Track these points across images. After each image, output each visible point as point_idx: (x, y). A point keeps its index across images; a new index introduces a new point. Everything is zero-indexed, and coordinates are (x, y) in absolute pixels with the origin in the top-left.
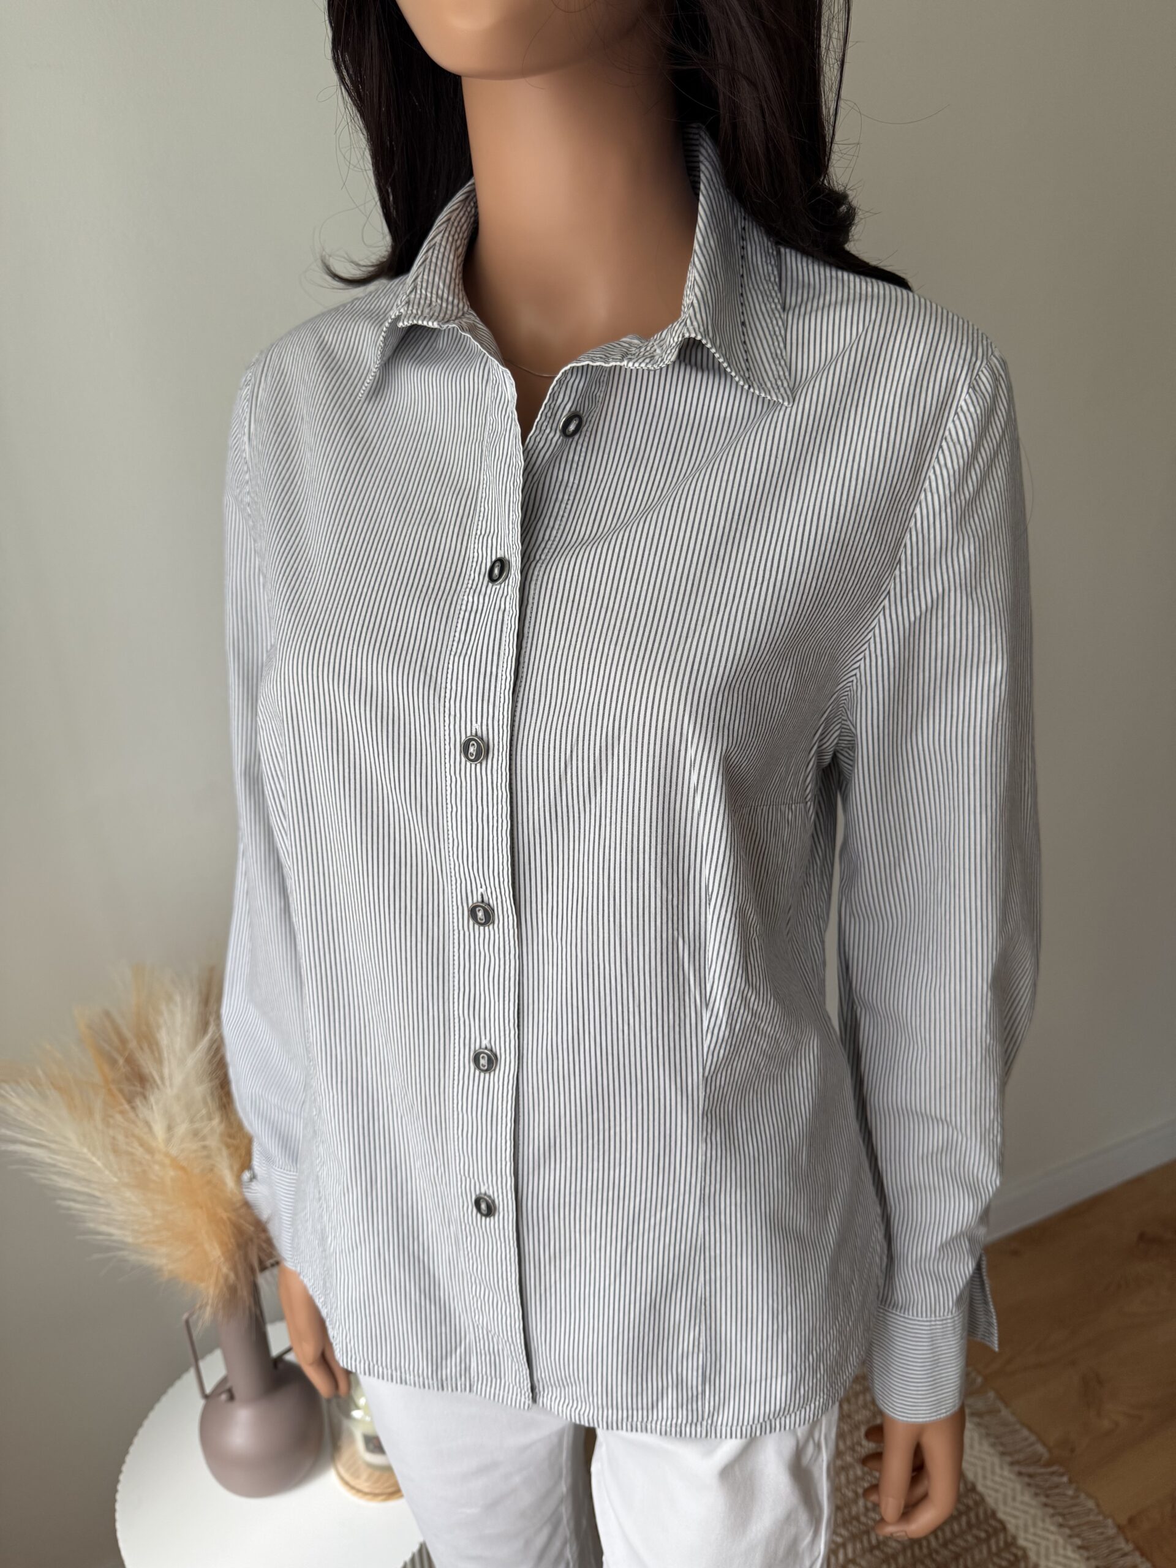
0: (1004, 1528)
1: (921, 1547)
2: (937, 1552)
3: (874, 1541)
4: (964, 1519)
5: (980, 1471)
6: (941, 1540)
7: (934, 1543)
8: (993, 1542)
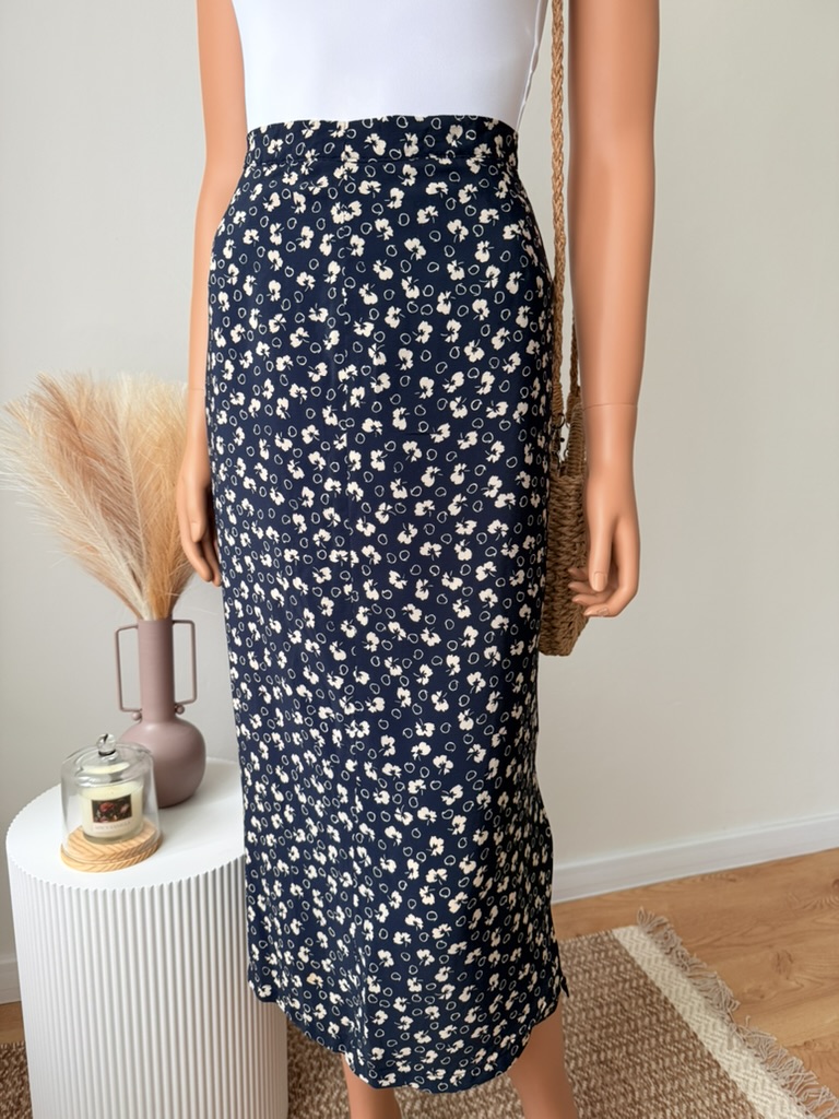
0: (719, 1066)
1: (642, 1067)
2: (656, 1073)
3: (603, 1059)
4: (683, 1055)
5: (703, 1028)
6: (661, 1066)
7: (654, 1066)
8: (707, 1073)
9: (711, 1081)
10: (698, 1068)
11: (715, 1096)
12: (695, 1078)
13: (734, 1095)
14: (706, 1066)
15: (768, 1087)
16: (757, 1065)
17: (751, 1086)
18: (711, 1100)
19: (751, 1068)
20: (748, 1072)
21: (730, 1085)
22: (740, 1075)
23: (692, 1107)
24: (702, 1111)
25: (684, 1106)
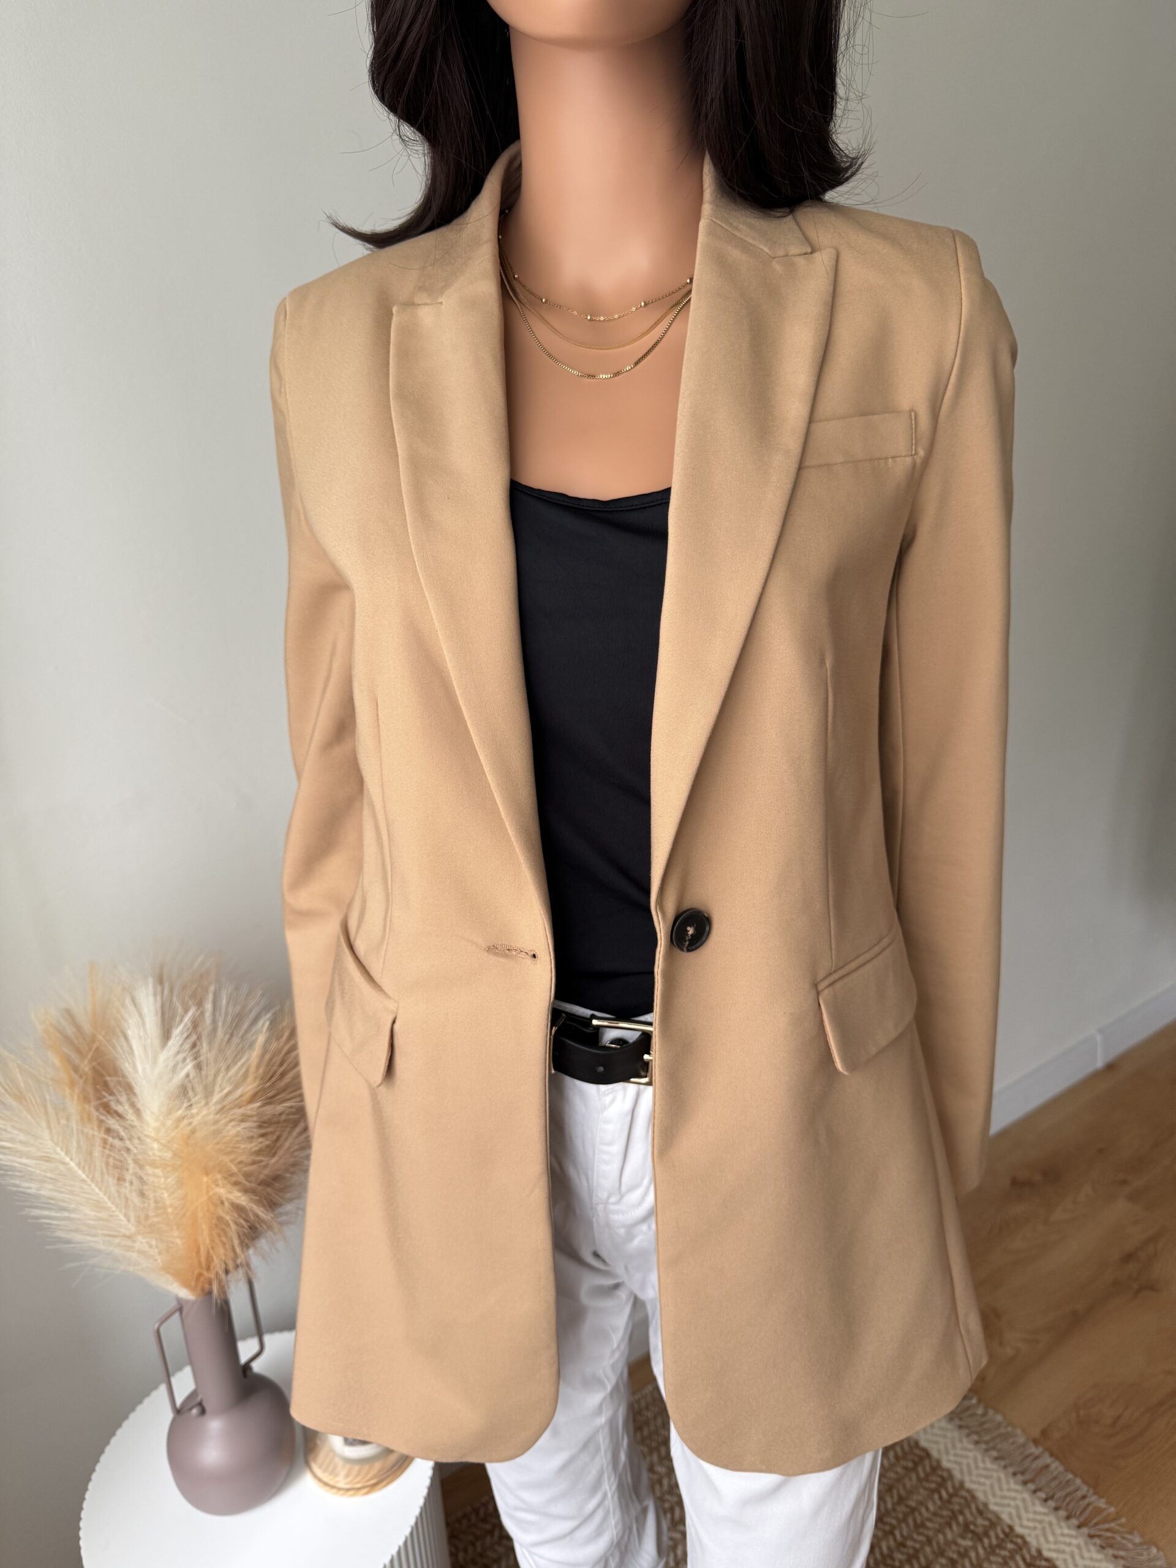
9: (927, 1478)
10: (910, 1465)
11: (936, 1496)
12: (910, 1479)
13: (954, 1487)
14: (916, 1459)
15: (981, 1465)
16: (965, 1440)
17: (965, 1468)
18: (934, 1502)
19: (959, 1445)
20: (959, 1452)
21: (945, 1474)
22: (952, 1458)
23: (919, 1521)
24: (930, 1520)
25: (910, 1521)
